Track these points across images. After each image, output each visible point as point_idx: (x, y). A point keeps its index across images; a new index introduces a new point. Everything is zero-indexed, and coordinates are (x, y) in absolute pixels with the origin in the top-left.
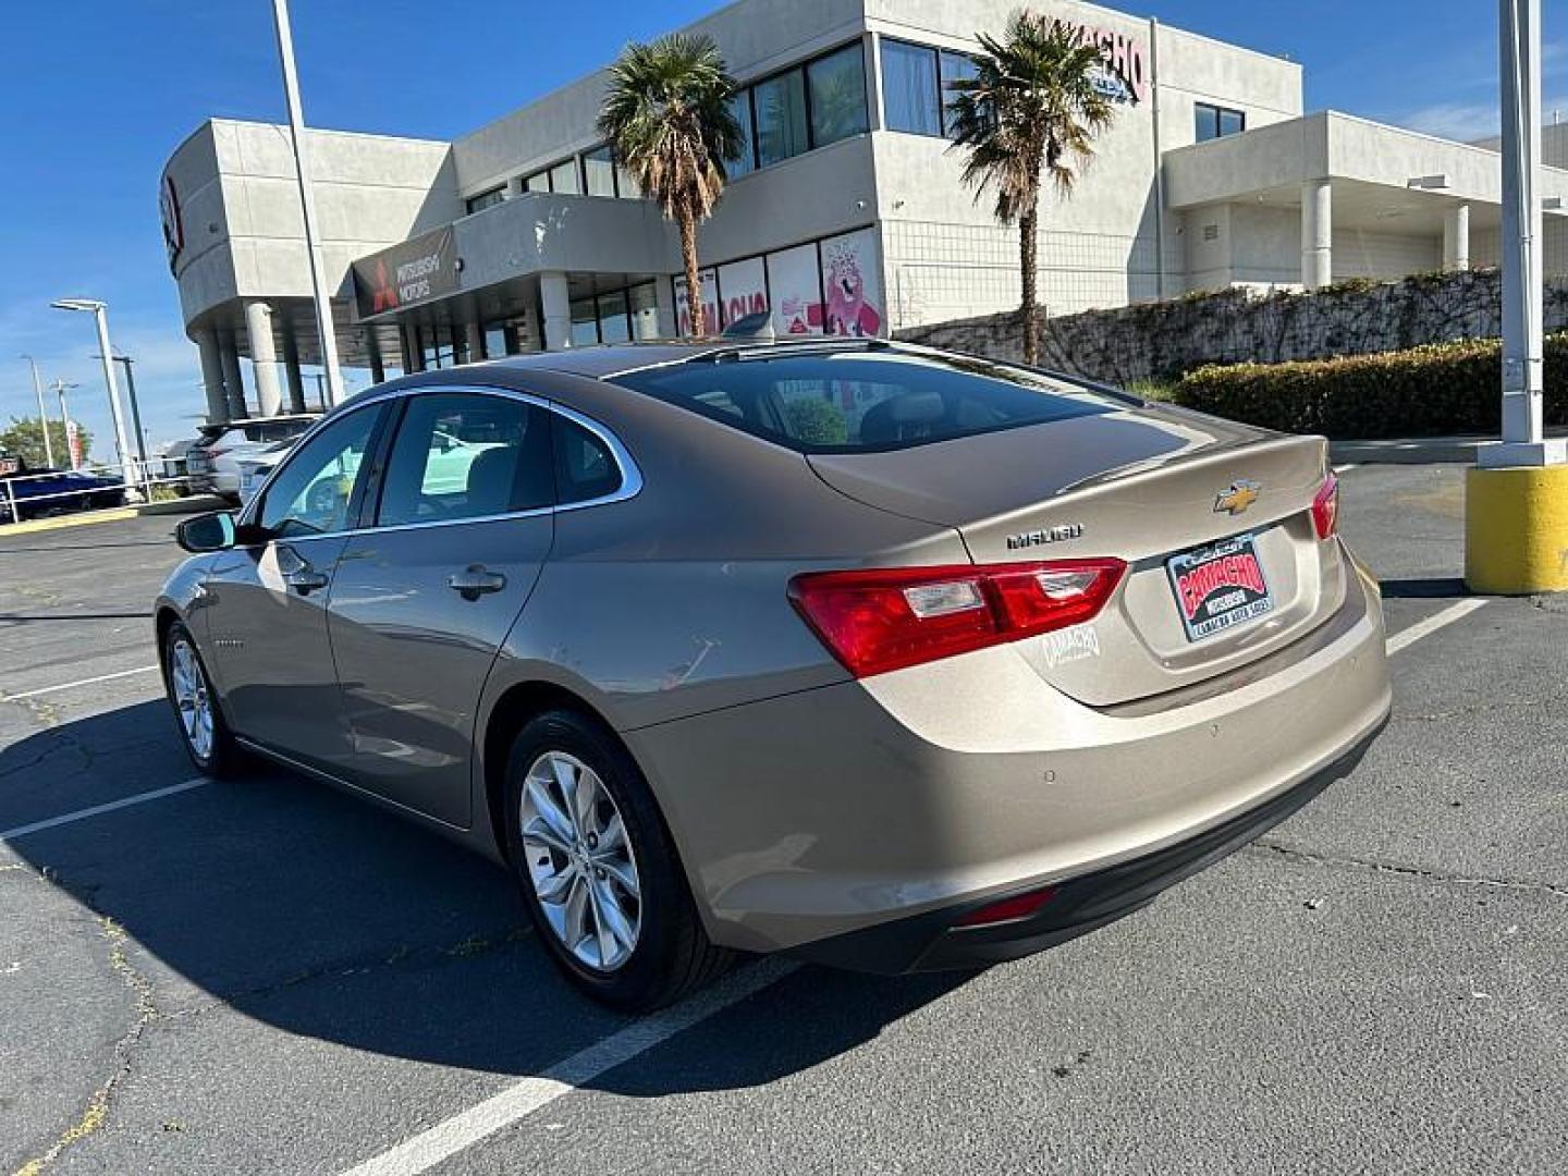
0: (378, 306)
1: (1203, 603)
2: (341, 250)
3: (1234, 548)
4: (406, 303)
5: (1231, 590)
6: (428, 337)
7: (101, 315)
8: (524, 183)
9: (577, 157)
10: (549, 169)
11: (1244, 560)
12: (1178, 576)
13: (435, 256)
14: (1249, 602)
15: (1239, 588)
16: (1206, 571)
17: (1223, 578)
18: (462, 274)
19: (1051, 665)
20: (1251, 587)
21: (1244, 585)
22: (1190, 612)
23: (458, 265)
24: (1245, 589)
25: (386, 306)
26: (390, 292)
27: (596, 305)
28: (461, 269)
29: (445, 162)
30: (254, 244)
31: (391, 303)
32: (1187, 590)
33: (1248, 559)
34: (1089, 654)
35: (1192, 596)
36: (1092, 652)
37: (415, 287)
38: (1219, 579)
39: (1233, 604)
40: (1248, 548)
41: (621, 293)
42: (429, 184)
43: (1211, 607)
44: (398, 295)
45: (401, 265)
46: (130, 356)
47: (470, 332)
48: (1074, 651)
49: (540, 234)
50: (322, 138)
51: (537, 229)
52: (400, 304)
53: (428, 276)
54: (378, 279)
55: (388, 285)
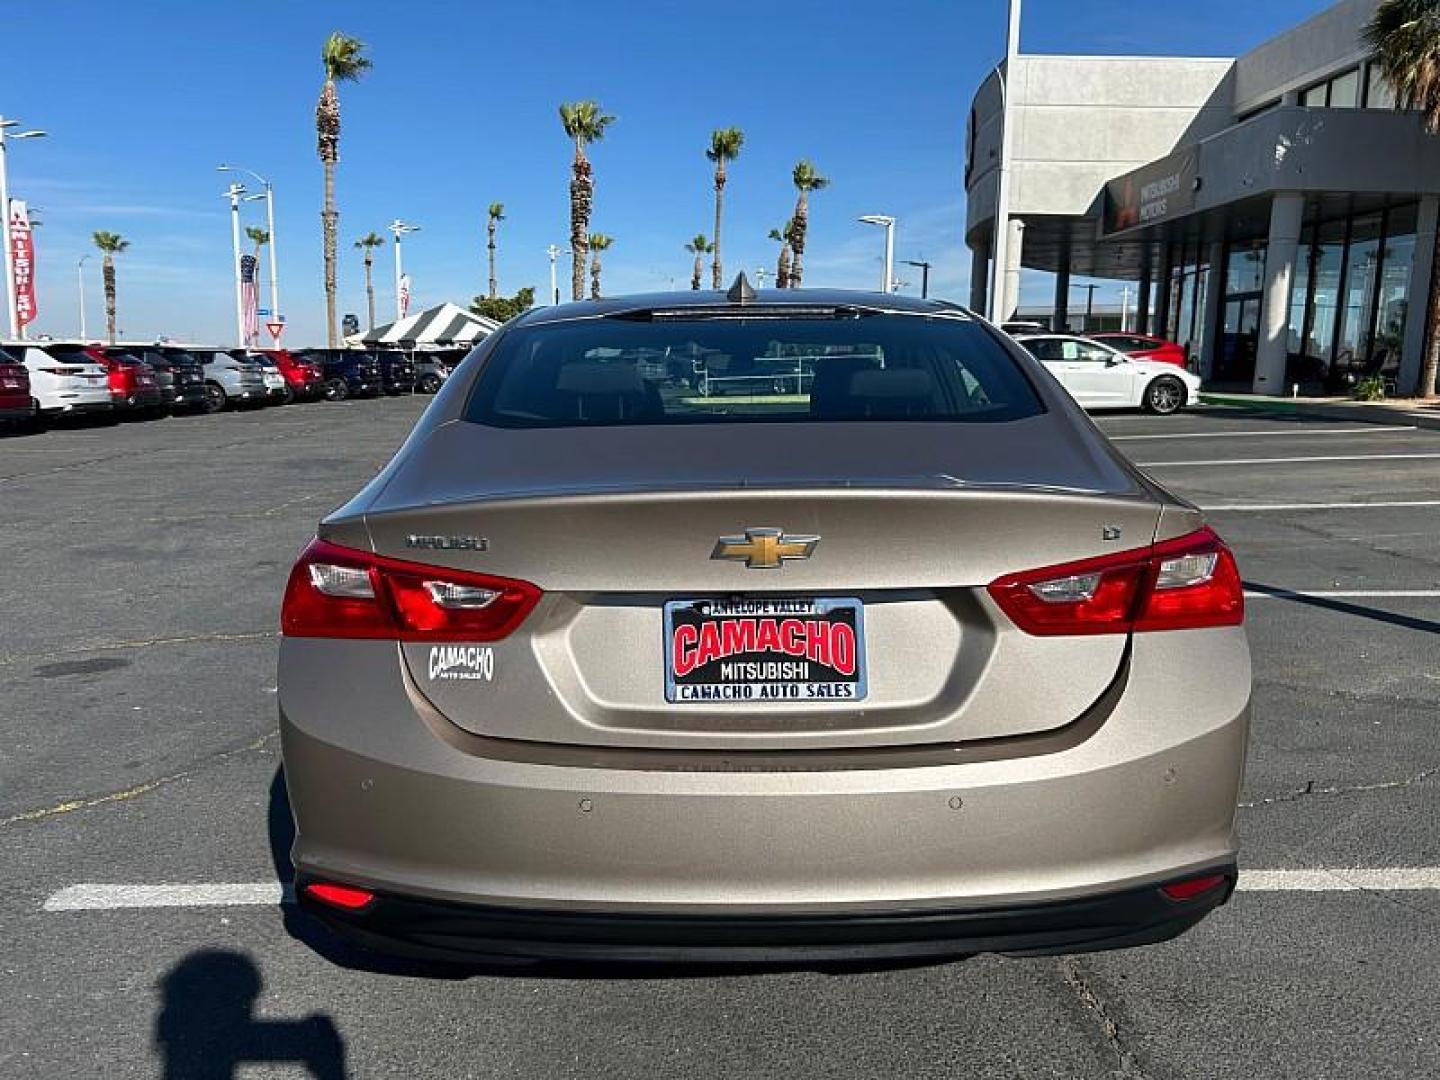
0: (1120, 224)
1: (718, 663)
2: (1099, 171)
4: (1145, 221)
5: (782, 658)
6: (1177, 255)
7: (891, 228)
8: (1301, 95)
9: (1363, 67)
10: (1328, 81)
11: (829, 629)
13: (1177, 176)
15: (800, 660)
17: (773, 642)
18: (1200, 193)
19: (432, 675)
20: (828, 664)
22: (683, 668)
23: (1195, 184)
24: (814, 664)
25: (1126, 225)
26: (1132, 211)
27: (1349, 226)
28: (1199, 187)
29: (1226, 77)
30: (1022, 166)
31: (1132, 221)
33: (839, 629)
34: (479, 676)
36: (483, 675)
37: (1153, 207)
38: (768, 641)
39: (776, 676)
40: (848, 616)
41: (1381, 213)
42: (1202, 102)
43: (727, 670)
44: (1138, 213)
45: (1144, 185)
46: (929, 263)
47: (1214, 251)
48: (461, 668)
49: (1281, 150)
50: (1105, 63)
51: (1279, 148)
52: (1138, 223)
53: (1167, 196)
54: (1125, 199)
55: (1131, 204)
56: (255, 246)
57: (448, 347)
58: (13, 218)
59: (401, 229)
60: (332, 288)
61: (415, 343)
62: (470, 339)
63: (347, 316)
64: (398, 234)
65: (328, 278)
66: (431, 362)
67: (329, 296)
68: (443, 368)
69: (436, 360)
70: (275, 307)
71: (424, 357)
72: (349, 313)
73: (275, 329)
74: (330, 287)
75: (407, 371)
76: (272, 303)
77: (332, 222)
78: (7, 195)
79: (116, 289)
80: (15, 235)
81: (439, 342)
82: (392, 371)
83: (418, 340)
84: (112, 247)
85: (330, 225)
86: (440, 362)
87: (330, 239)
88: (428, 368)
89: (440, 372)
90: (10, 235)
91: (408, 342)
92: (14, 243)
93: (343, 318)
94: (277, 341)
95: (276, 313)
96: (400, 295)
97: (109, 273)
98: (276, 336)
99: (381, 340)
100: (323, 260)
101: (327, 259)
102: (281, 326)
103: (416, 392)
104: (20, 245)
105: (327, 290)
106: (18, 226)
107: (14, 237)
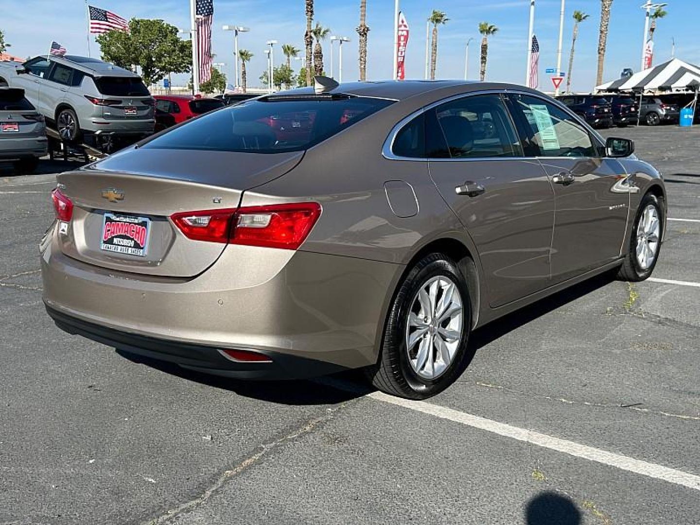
1: (113, 237)
3: (136, 221)
5: (128, 238)
11: (141, 229)
12: (106, 222)
14: (133, 247)
15: (132, 239)
16: (120, 225)
17: (127, 232)
19: (60, 232)
20: (139, 242)
21: (136, 240)
22: (105, 238)
24: (135, 242)
32: (108, 229)
33: (143, 229)
34: (65, 233)
35: (110, 232)
38: (125, 231)
39: (126, 245)
40: (144, 224)
43: (115, 240)
48: (63, 230)
56: (575, 24)
57: (668, 92)
58: (400, 23)
59: (651, 7)
60: (602, 52)
61: (644, 90)
62: (685, 85)
63: (625, 70)
64: (648, 10)
65: (600, 45)
66: (654, 102)
67: (599, 57)
68: (663, 107)
69: (659, 101)
70: (559, 67)
71: (651, 99)
72: (626, 68)
73: (557, 82)
74: (601, 50)
75: (633, 109)
76: (557, 65)
77: (607, 6)
78: (398, 10)
79: (487, 58)
80: (400, 33)
81: (661, 88)
82: (621, 109)
83: (645, 88)
84: (488, 32)
85: (606, 7)
86: (661, 103)
87: (605, 18)
88: (651, 107)
89: (660, 111)
90: (398, 33)
91: (638, 89)
92: (399, 37)
93: (622, 71)
94: (558, 89)
95: (558, 71)
96: (645, 55)
97: (484, 48)
98: (557, 86)
99: (620, 88)
100: (599, 32)
101: (602, 32)
102: (561, 79)
103: (640, 124)
104: (402, 38)
105: (599, 53)
106: (403, 28)
107: (400, 34)
